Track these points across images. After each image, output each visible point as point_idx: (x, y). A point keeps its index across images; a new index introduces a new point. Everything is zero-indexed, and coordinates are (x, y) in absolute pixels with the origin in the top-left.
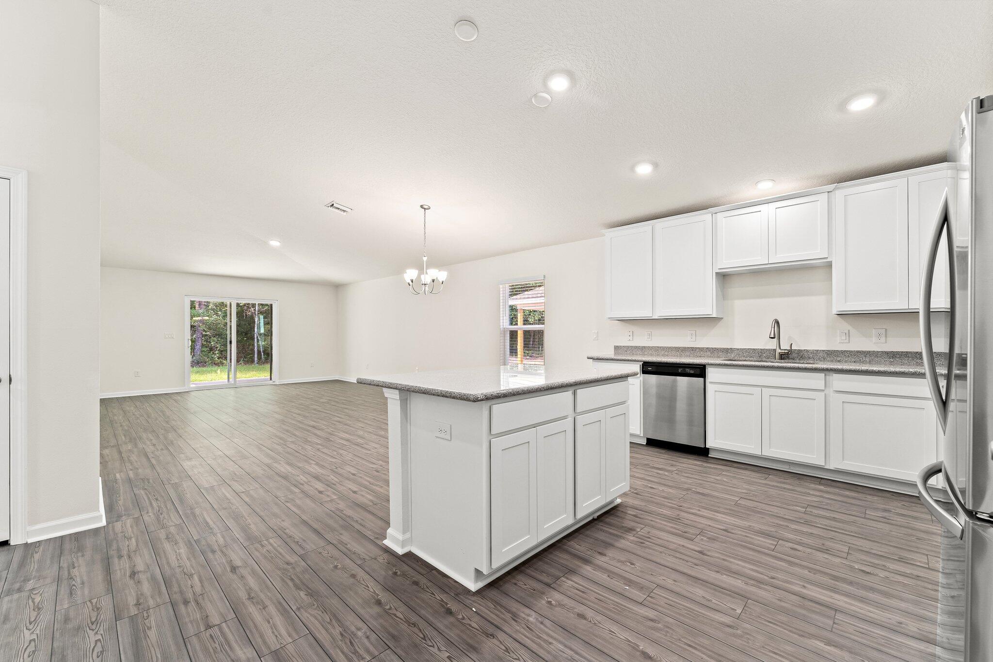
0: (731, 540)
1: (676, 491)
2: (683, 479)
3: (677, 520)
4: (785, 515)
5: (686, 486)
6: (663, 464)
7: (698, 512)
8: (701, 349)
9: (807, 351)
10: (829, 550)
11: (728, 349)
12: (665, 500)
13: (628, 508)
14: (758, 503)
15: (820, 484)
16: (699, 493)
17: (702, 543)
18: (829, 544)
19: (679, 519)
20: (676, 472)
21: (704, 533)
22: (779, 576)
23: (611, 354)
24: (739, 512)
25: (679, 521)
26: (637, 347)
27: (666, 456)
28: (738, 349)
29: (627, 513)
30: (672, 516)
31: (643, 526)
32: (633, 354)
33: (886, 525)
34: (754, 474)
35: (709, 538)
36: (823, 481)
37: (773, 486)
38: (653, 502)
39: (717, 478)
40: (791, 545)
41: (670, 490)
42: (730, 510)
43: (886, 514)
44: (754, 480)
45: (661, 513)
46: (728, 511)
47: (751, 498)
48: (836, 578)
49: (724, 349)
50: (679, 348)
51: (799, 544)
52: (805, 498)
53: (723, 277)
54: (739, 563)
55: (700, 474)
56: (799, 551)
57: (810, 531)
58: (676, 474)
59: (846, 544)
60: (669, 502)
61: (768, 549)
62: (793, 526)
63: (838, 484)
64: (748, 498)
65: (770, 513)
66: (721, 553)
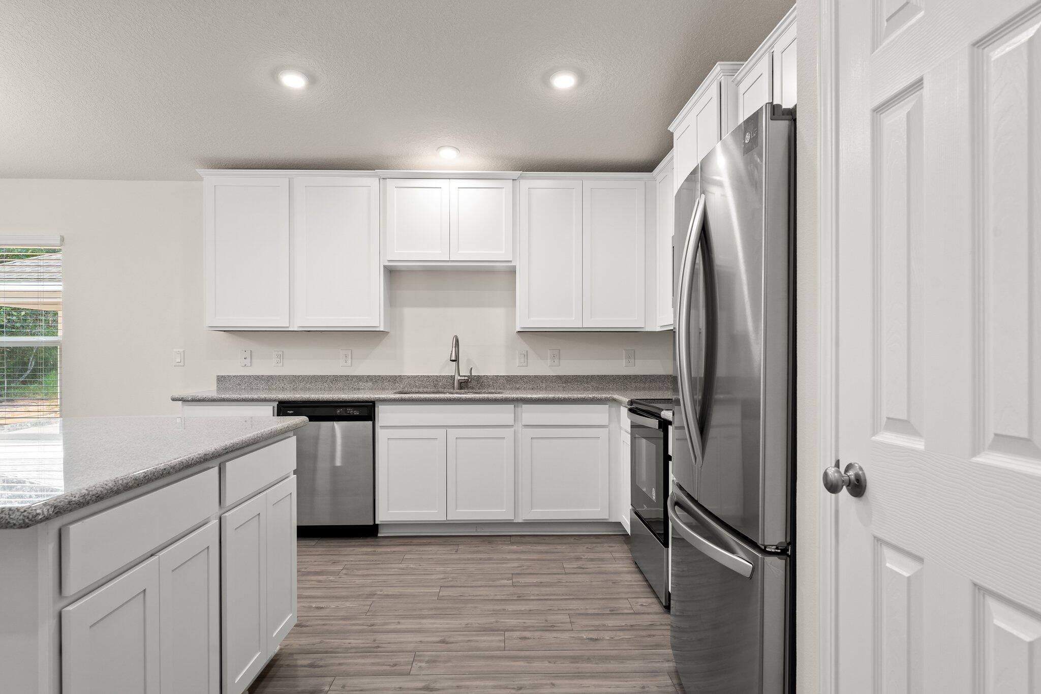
0: (454, 653)
1: (355, 603)
2: (359, 581)
3: (373, 650)
4: (496, 595)
5: (368, 590)
6: (320, 563)
7: (399, 627)
8: (360, 378)
9: (487, 377)
10: (554, 626)
11: (396, 376)
12: (348, 622)
13: (296, 657)
14: (462, 589)
15: (512, 543)
16: (388, 595)
17: (423, 672)
18: (552, 618)
19: (378, 647)
20: (344, 571)
21: (419, 656)
22: (525, 682)
23: (211, 390)
24: (447, 608)
25: (379, 649)
26: (258, 377)
27: (320, 550)
28: (408, 377)
29: (296, 666)
30: (367, 645)
31: (330, 679)
32: (252, 389)
33: (584, 575)
34: (441, 550)
35: (427, 662)
36: (513, 539)
37: (469, 559)
38: (330, 632)
39: (401, 566)
40: (518, 634)
41: (348, 604)
42: (436, 609)
43: (580, 563)
44: (445, 557)
45: (349, 646)
46: (433, 612)
47: (451, 584)
48: (575, 659)
49: (391, 377)
50: (328, 377)
51: (525, 629)
52: (504, 565)
53: (392, 273)
54: (478, 683)
55: (376, 566)
56: (529, 638)
57: (528, 607)
58: (346, 574)
59: (565, 612)
60: (354, 625)
61: (498, 649)
62: (510, 608)
63: (528, 539)
64: (449, 585)
65: (480, 598)
66: (452, 679)
